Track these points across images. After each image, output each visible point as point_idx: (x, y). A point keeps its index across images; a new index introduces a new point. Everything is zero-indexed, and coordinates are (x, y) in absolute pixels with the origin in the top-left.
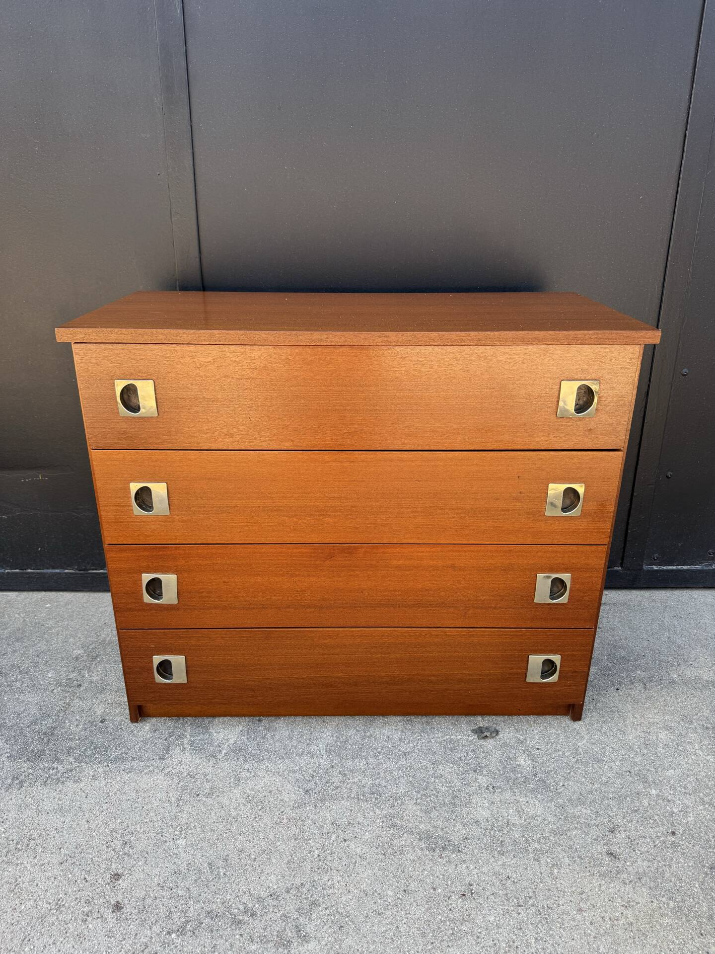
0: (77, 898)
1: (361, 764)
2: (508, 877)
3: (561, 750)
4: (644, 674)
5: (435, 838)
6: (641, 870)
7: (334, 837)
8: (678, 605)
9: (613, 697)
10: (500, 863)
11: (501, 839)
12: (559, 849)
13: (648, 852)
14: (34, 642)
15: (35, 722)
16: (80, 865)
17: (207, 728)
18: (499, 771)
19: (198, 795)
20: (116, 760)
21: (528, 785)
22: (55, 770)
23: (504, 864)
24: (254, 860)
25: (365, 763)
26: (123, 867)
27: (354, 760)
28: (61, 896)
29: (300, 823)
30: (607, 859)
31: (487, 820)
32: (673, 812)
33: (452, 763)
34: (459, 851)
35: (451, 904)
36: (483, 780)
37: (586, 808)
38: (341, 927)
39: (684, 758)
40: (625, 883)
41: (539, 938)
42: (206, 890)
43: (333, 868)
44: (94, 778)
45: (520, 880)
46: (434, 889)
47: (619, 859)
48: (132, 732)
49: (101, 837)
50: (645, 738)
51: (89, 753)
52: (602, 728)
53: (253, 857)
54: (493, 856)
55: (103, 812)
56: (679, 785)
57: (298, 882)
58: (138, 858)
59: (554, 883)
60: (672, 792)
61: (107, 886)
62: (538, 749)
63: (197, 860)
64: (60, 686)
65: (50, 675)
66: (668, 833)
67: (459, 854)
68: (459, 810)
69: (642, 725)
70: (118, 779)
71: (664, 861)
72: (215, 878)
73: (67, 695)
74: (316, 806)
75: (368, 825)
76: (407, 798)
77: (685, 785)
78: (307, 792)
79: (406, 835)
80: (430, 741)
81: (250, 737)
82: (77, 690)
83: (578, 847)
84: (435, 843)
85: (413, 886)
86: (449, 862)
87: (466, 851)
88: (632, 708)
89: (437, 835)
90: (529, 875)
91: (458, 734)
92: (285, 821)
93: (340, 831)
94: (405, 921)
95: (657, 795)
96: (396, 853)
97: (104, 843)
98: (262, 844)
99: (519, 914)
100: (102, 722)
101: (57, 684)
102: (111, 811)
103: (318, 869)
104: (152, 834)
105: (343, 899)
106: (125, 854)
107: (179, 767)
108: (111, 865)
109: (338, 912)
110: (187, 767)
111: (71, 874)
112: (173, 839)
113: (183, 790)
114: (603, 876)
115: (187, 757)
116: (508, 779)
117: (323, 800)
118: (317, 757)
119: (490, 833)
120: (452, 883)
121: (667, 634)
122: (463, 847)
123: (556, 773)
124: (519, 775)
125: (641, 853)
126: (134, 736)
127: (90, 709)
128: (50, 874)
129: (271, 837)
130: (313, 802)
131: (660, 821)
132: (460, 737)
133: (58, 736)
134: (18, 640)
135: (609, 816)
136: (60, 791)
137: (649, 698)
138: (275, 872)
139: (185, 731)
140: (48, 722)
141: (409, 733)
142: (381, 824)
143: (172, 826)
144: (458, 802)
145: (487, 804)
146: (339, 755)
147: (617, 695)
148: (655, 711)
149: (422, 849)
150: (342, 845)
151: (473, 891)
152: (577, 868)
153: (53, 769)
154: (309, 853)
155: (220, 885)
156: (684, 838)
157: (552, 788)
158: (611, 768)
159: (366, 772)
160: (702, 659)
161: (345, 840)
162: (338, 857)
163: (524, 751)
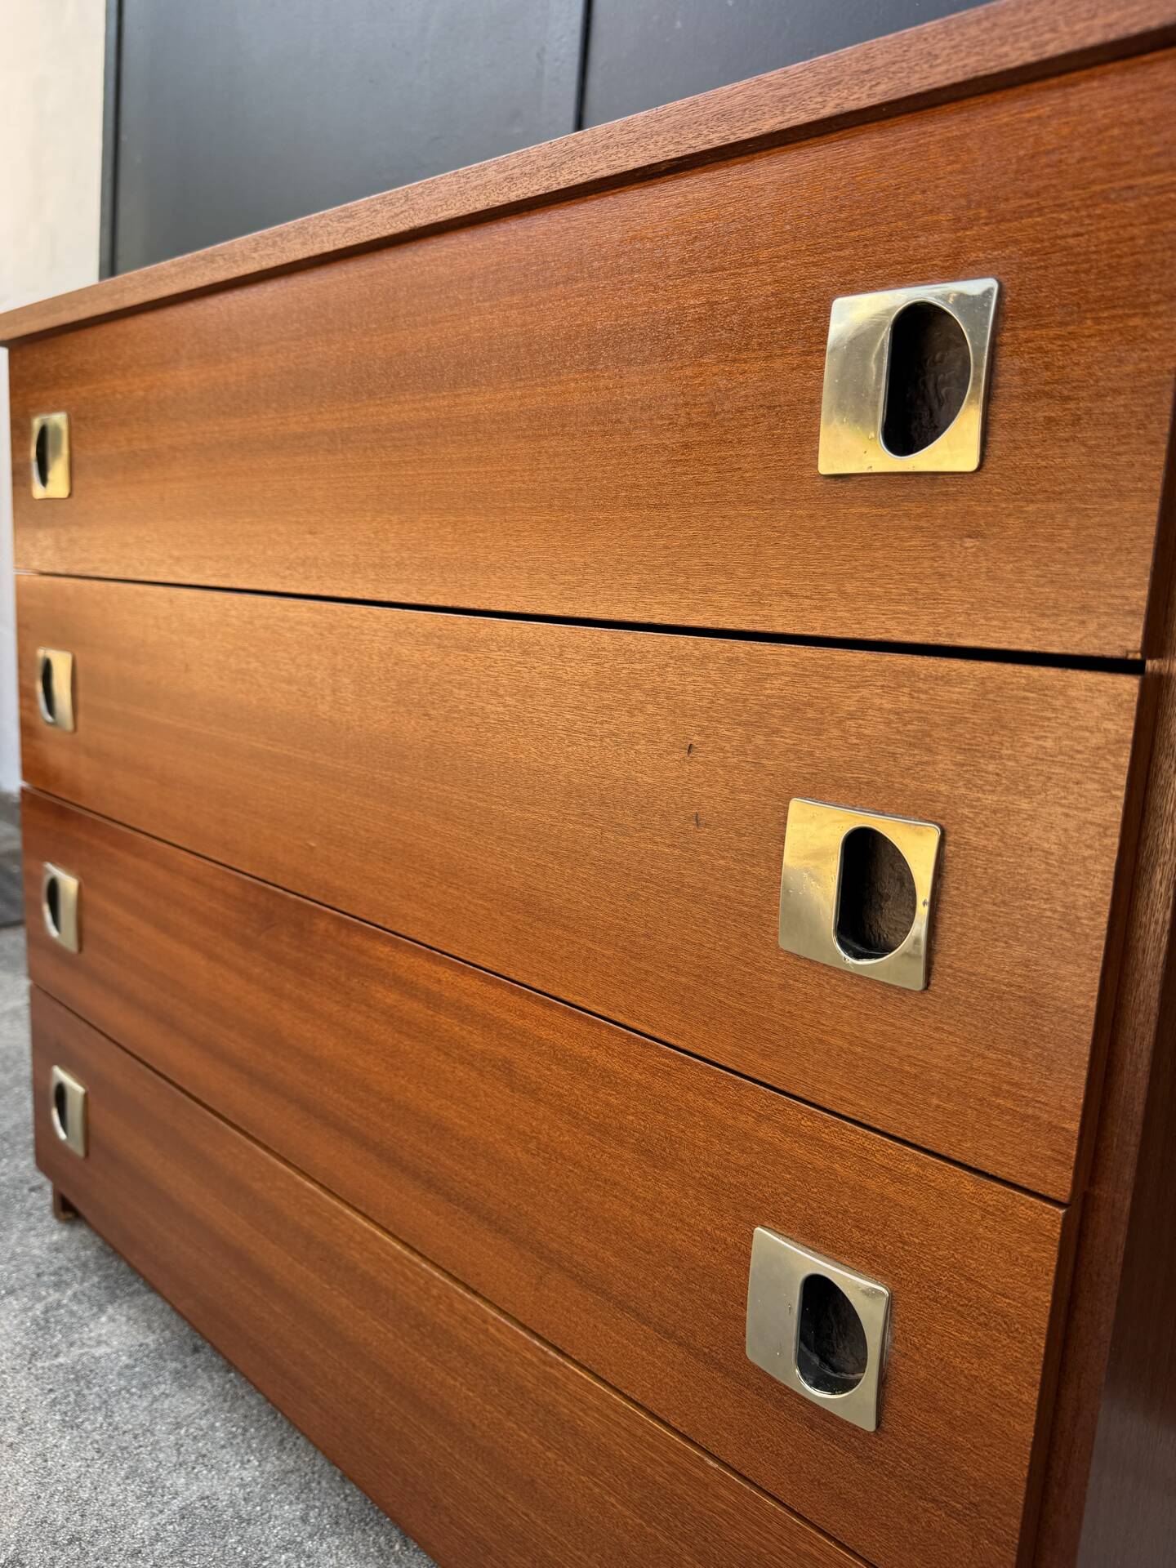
81: (134, 1367)
118: (150, 1505)
139: (82, 1281)
146: (186, 1540)
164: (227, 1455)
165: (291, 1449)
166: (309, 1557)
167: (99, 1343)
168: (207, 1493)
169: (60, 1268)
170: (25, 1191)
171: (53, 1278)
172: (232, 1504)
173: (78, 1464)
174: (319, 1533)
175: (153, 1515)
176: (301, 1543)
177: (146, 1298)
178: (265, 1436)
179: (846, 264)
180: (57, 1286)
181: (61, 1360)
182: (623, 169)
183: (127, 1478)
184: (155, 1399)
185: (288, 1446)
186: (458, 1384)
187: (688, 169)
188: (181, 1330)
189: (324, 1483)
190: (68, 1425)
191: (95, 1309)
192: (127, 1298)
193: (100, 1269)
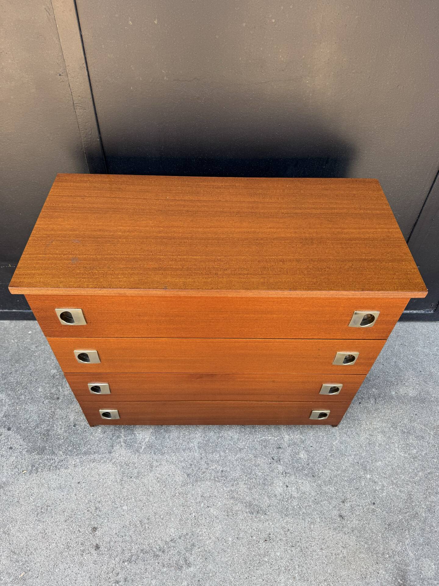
0: (76, 542)
1: (217, 457)
2: (288, 530)
3: (323, 448)
4: (377, 391)
5: (253, 506)
6: (354, 526)
7: (202, 505)
8: (405, 335)
9: (357, 409)
10: (285, 521)
11: (287, 506)
12: (315, 513)
13: (359, 515)
14: (26, 363)
15: (37, 426)
16: (75, 522)
17: (133, 430)
18: (290, 461)
19: (131, 477)
20: (85, 453)
21: (304, 472)
22: (54, 460)
23: (287, 522)
24: (163, 519)
25: (219, 456)
26: (97, 523)
27: (213, 454)
28: (68, 540)
29: (185, 496)
30: (338, 519)
31: (281, 494)
32: (376, 490)
33: (265, 456)
34: (265, 514)
35: (259, 546)
36: (280, 468)
37: (332, 487)
38: (206, 558)
39: (388, 454)
40: (345, 534)
41: (300, 565)
42: (140, 537)
43: (202, 524)
44: (75, 466)
45: (294, 532)
46: (252, 537)
47: (344, 519)
48: (92, 433)
49: (84, 505)
50: (369, 439)
51: (70, 448)
52: (347, 432)
53: (162, 517)
54: (282, 517)
55: (82, 489)
56: (382, 472)
57: (185, 532)
58: (104, 517)
59: (311, 533)
60: (378, 477)
61: (90, 535)
62: (311, 446)
63: (134, 519)
64: (47, 398)
65: (40, 390)
66: (371, 503)
67: (265, 515)
68: (267, 487)
69: (370, 430)
70: (88, 466)
71: (367, 520)
72: (144, 530)
73: (52, 405)
74: (193, 485)
75: (220, 497)
76: (240, 480)
77: (385, 472)
78: (188, 475)
79: (239, 504)
80: (254, 441)
81: (157, 437)
82: (57, 402)
83: (325, 511)
84: (254, 509)
85: (241, 535)
86: (260, 520)
87: (269, 513)
88: (366, 417)
89: (255, 504)
90: (299, 529)
91: (269, 436)
92: (177, 494)
93: (206, 501)
94: (237, 555)
95: (370, 479)
96: (233, 515)
97: (86, 508)
98: (166, 509)
99: (292, 551)
100: (74, 426)
101: (45, 397)
102: (87, 488)
103: (195, 524)
104: (110, 503)
105: (207, 542)
106: (97, 515)
107: (120, 458)
108: (91, 522)
109: (205, 550)
110: (124, 458)
111: (71, 527)
112: (121, 506)
113: (123, 474)
114: (335, 529)
115: (123, 451)
116: (294, 467)
117: (197, 481)
118: (193, 451)
119: (281, 502)
120: (261, 533)
121: (395, 359)
122: (267, 512)
123: (319, 464)
124: (300, 465)
125: (356, 516)
126: (93, 436)
127: (66, 417)
128: (61, 527)
129: (171, 504)
130: (191, 482)
131: (369, 496)
132: (270, 437)
133: (51, 436)
134: (17, 361)
135: (343, 492)
136: (58, 475)
137: (376, 410)
138: (173, 527)
139: (121, 433)
140: (44, 426)
141: (243, 434)
142: (226, 497)
143: (119, 497)
144: (267, 483)
145: (281, 484)
146: (205, 450)
147: (359, 407)
148: (378, 420)
149: (247, 513)
150: (207, 510)
151: (271, 538)
152: (323, 524)
153: (52, 460)
154: (190, 515)
155: (146, 534)
156: (379, 506)
157: (316, 473)
158: (348, 460)
159: (219, 462)
160: (411, 380)
161: (208, 507)
162: (205, 517)
163: (304, 448)
164: (192, 435)
166: (222, 436)
167: (144, 439)
168: (198, 442)
169: (112, 434)
171: (114, 437)
172: (203, 440)
173: (174, 457)
174: (219, 433)
175: (196, 452)
176: (219, 436)
180: (118, 438)
181: (143, 447)
183: (184, 451)
190: (163, 454)
191: (133, 435)
193: (120, 428)
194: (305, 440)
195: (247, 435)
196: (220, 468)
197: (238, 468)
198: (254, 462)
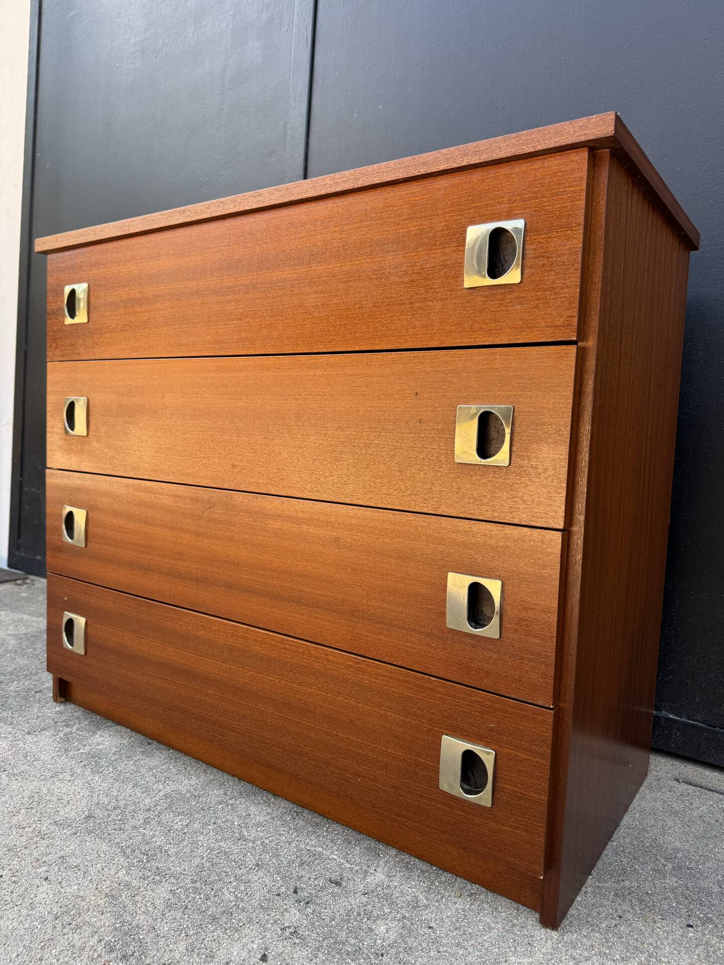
1: (179, 823)
5: (134, 939)
7: (42, 869)
17: (99, 729)
18: (333, 919)
25: (185, 824)
27: (178, 816)
29: (37, 839)
33: (281, 877)
68: (211, 929)
74: (75, 834)
75: (90, 880)
76: (172, 880)
79: (108, 915)
80: (289, 843)
81: (120, 751)
84: (125, 945)
89: (142, 937)
91: (337, 853)
93: (56, 868)
96: (70, 924)
107: (29, 745)
115: (47, 741)
116: (330, 935)
117: (90, 832)
118: (148, 795)
126: (39, 710)
130: (79, 828)
132: (335, 857)
139: (80, 724)
141: (278, 822)
142: (104, 887)
144: (223, 920)
146: (171, 804)
149: (101, 941)
150: (36, 882)
159: (172, 832)
161: (46, 879)
162: (14, 889)
163: (404, 917)
164: (180, 777)
165: (210, 773)
166: (232, 805)
167: (99, 744)
168: (175, 789)
169: (66, 720)
170: (33, 693)
171: (63, 723)
172: (189, 792)
173: (107, 784)
174: (234, 798)
175: (152, 798)
176: (227, 801)
177: (115, 728)
178: (196, 770)
179: (472, 215)
180: (67, 726)
181: (82, 751)
182: (386, 181)
183: (134, 787)
184: (136, 761)
185: (209, 772)
186: (313, 690)
187: (411, 181)
188: (140, 737)
189: (230, 783)
190: (95, 772)
191: (91, 733)
192: (106, 728)
193: (87, 718)
194: (426, 907)
195: (286, 829)
196: (159, 841)
197: (197, 861)
198: (244, 871)
